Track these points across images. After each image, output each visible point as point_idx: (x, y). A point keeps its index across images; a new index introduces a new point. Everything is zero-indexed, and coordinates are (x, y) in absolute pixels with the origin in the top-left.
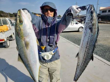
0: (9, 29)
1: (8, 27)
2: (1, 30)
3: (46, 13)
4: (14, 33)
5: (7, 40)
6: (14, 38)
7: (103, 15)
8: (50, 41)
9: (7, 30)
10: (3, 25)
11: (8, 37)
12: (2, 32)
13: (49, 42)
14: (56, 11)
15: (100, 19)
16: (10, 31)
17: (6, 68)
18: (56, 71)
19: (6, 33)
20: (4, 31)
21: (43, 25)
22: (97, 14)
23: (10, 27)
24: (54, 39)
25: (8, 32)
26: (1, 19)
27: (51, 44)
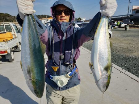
0: (14, 37)
1: (13, 34)
2: (4, 39)
3: (59, 16)
4: (20, 42)
5: (11, 51)
6: (20, 49)
7: (137, 16)
8: (66, 58)
9: (12, 38)
10: (6, 33)
11: (12, 48)
12: (5, 41)
13: (64, 60)
14: (74, 12)
15: (133, 22)
16: (15, 40)
17: (8, 90)
18: (74, 100)
19: (9, 43)
20: (7, 40)
21: (54, 35)
22: (129, 15)
23: (15, 34)
24: (71, 54)
25: (12, 41)
26: (4, 25)
27: (66, 62)
